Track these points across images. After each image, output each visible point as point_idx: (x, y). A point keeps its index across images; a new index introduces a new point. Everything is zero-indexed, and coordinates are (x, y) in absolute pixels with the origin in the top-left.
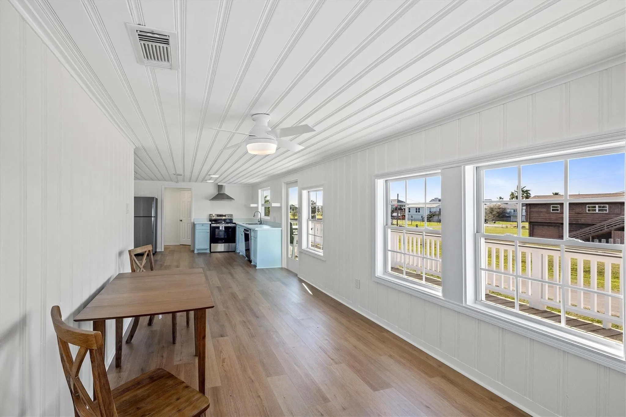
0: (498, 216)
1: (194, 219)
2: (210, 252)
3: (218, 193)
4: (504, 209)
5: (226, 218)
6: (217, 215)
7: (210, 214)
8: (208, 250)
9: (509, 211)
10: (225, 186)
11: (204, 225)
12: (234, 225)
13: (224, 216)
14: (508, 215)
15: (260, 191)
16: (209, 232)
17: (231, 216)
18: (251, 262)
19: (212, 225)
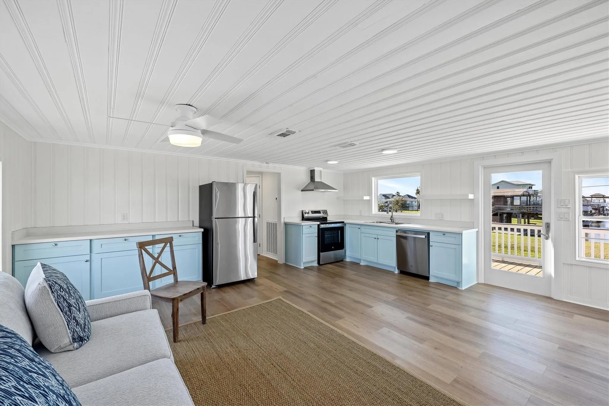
0: (402, 207)
1: (284, 218)
2: (318, 265)
3: (311, 181)
4: (406, 201)
5: (321, 215)
6: (311, 211)
7: (302, 211)
8: (316, 262)
9: (408, 202)
10: (321, 171)
11: (312, 226)
12: (342, 224)
13: (319, 212)
14: (408, 206)
15: (373, 179)
16: (317, 236)
17: (325, 212)
18: (427, 278)
19: (321, 225)
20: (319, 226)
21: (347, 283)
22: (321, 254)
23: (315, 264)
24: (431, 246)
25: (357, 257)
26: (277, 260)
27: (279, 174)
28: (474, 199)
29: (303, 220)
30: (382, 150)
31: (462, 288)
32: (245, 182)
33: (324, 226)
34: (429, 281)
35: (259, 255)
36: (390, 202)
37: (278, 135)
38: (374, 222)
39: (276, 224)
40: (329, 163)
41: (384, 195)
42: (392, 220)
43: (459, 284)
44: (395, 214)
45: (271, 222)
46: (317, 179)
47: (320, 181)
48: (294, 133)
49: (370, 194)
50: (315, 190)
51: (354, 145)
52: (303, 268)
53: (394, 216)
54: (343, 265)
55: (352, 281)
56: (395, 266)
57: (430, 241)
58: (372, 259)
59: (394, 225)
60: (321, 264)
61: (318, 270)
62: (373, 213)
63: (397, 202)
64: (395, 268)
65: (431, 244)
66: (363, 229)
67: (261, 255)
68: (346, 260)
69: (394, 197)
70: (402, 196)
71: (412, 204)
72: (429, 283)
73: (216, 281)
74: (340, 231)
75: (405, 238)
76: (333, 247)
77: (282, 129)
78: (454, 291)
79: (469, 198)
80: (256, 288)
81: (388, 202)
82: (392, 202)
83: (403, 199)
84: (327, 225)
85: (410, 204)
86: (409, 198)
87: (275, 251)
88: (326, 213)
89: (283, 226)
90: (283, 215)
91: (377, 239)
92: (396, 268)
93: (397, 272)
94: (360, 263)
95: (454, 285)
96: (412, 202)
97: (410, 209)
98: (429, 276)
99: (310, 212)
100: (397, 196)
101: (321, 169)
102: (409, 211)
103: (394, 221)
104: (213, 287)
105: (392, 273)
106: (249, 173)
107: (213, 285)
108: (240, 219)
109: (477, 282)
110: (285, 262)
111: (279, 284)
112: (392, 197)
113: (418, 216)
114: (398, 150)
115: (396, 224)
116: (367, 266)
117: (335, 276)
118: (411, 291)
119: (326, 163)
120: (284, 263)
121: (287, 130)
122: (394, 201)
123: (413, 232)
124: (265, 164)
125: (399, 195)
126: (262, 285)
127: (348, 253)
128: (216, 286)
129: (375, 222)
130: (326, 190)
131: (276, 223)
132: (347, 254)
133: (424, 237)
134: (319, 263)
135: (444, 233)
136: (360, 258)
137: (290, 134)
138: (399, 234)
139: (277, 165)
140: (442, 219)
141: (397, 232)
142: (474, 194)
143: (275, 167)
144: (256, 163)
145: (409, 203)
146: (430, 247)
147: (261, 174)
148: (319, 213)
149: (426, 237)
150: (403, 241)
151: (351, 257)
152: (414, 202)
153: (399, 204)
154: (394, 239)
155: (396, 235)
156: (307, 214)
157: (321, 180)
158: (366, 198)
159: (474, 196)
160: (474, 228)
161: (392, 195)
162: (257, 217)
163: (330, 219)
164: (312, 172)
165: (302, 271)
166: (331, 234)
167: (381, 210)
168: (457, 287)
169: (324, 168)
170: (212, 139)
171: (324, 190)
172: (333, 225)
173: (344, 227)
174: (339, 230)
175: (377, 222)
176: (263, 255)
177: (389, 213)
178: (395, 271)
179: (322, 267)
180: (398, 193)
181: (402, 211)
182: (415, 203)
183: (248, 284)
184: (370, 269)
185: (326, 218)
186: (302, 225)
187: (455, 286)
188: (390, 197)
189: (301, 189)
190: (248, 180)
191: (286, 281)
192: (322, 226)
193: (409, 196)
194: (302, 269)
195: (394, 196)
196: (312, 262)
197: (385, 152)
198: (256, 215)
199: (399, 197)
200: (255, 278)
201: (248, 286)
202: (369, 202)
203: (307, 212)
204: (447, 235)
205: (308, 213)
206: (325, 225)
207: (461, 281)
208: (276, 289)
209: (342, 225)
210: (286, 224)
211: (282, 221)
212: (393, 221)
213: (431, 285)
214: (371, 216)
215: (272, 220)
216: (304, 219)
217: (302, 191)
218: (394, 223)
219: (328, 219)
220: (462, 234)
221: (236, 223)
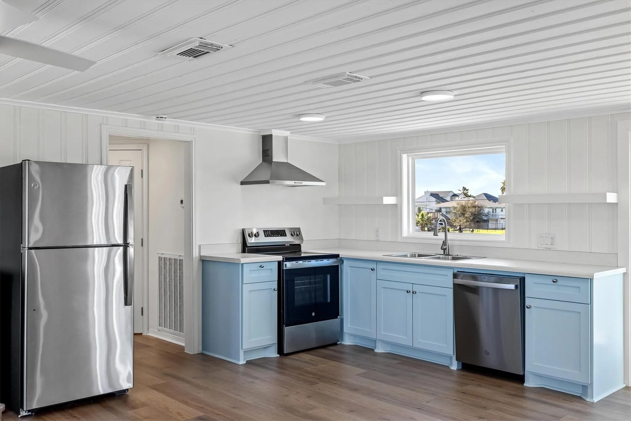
0: (473, 220)
1: (200, 246)
2: (279, 355)
3: (263, 160)
4: (481, 208)
5: (288, 239)
6: (264, 231)
7: (243, 232)
8: (275, 348)
9: (486, 211)
10: (286, 139)
11: (263, 264)
12: (334, 260)
13: (281, 233)
14: (485, 219)
15: (405, 156)
16: (276, 289)
17: (296, 233)
18: (521, 379)
19: (285, 263)
20: (280, 264)
21: (344, 394)
22: (287, 330)
23: (273, 354)
24: (528, 308)
25: (368, 335)
26: (183, 345)
27: (187, 145)
28: (617, 203)
29: (244, 251)
30: (422, 93)
31: (592, 398)
32: (104, 162)
33: (292, 264)
34: (525, 385)
35: (141, 334)
36: (448, 210)
37: (181, 54)
38: (406, 256)
39: (181, 261)
40: (304, 119)
41: (433, 195)
42: (445, 250)
43: (587, 389)
44: (453, 236)
45: (168, 257)
46: (278, 157)
47: (284, 160)
48: (218, 48)
49: (398, 193)
50: (272, 183)
51: (359, 79)
52: (245, 363)
53: (449, 242)
54: (337, 355)
55: (355, 389)
56: (452, 354)
57: (526, 295)
58: (403, 339)
59: (449, 262)
60: (285, 352)
61: (278, 367)
62: (405, 234)
63: (464, 209)
64: (451, 358)
65: (528, 302)
66: (381, 271)
67: (144, 334)
68: (343, 343)
69: (457, 198)
70: (474, 197)
71: (495, 213)
72: (525, 389)
73: (31, 399)
74: (329, 277)
75: (475, 290)
76: (313, 314)
77: (191, 38)
78: (576, 406)
79: (608, 201)
80: (130, 413)
81: (444, 211)
82: (452, 209)
83: (476, 203)
84: (301, 262)
85: (491, 213)
86: (489, 200)
87: (178, 326)
88: (297, 235)
89: (196, 264)
90: (197, 240)
91: (413, 293)
92: (454, 357)
93: (455, 366)
94: (375, 347)
95: (577, 392)
96: (494, 210)
97: (491, 225)
98: (524, 375)
99: (262, 234)
100: (463, 196)
101: (287, 133)
102: (488, 229)
103: (450, 254)
104: (23, 413)
105: (445, 369)
106: (115, 139)
107: (23, 409)
108: (97, 249)
109: (625, 385)
110: (201, 349)
111: (186, 403)
112: (452, 200)
113: (502, 242)
114: (456, 92)
115: (454, 259)
116: (390, 356)
117: (317, 381)
118: (485, 408)
119: (297, 119)
120: (200, 352)
121: (201, 43)
122: (455, 208)
123: (493, 278)
124: (153, 120)
125: (466, 195)
126: (144, 405)
127: (348, 327)
128: (29, 411)
129: (409, 256)
130: (298, 183)
131: (181, 258)
132: (345, 330)
133: (512, 286)
134: (280, 350)
135: (555, 279)
136: (374, 337)
137: (208, 52)
138: (459, 281)
139: (183, 123)
140: (551, 246)
141: (455, 276)
142: (617, 193)
143: (178, 126)
144: (134, 118)
145: (488, 213)
146: (526, 309)
147: (147, 142)
148: (281, 236)
149: (516, 287)
150: (471, 296)
151: (355, 336)
152: (498, 211)
153: (466, 215)
154: (450, 293)
155: (454, 284)
156: (254, 237)
157: (287, 157)
158: (389, 200)
159: (618, 198)
160: (617, 267)
161: (452, 194)
162: (132, 245)
163: (306, 249)
164: (267, 140)
165: (242, 369)
166: (310, 283)
167: (426, 229)
168: (583, 397)
169: (292, 131)
170: (18, 60)
171: (292, 183)
172: (313, 263)
173: (338, 266)
174: (328, 274)
175: (413, 256)
176: (150, 334)
177: (438, 234)
178: (451, 364)
179: (287, 361)
180: (464, 189)
181: (473, 231)
182: (502, 213)
183: (112, 403)
184: (395, 362)
185: (299, 246)
186: (242, 264)
187: (579, 395)
188: (448, 198)
189: (241, 180)
190: (113, 158)
191: (201, 395)
192: (289, 265)
193: (489, 197)
194: (242, 365)
195: (455, 195)
196: (266, 348)
197: (428, 98)
198: (130, 240)
199: (467, 199)
200: (127, 390)
201: (111, 409)
202: (396, 208)
203: (255, 231)
204: (560, 282)
205: (257, 235)
206: (294, 262)
207: (592, 384)
208: (179, 414)
209: (335, 262)
210: (204, 262)
211: (196, 254)
212: (447, 251)
213: (527, 395)
214: (399, 240)
215: (171, 253)
216: (246, 248)
217: (242, 183)
218: (450, 257)
219: (303, 249)
220: (591, 280)
221: (85, 258)
